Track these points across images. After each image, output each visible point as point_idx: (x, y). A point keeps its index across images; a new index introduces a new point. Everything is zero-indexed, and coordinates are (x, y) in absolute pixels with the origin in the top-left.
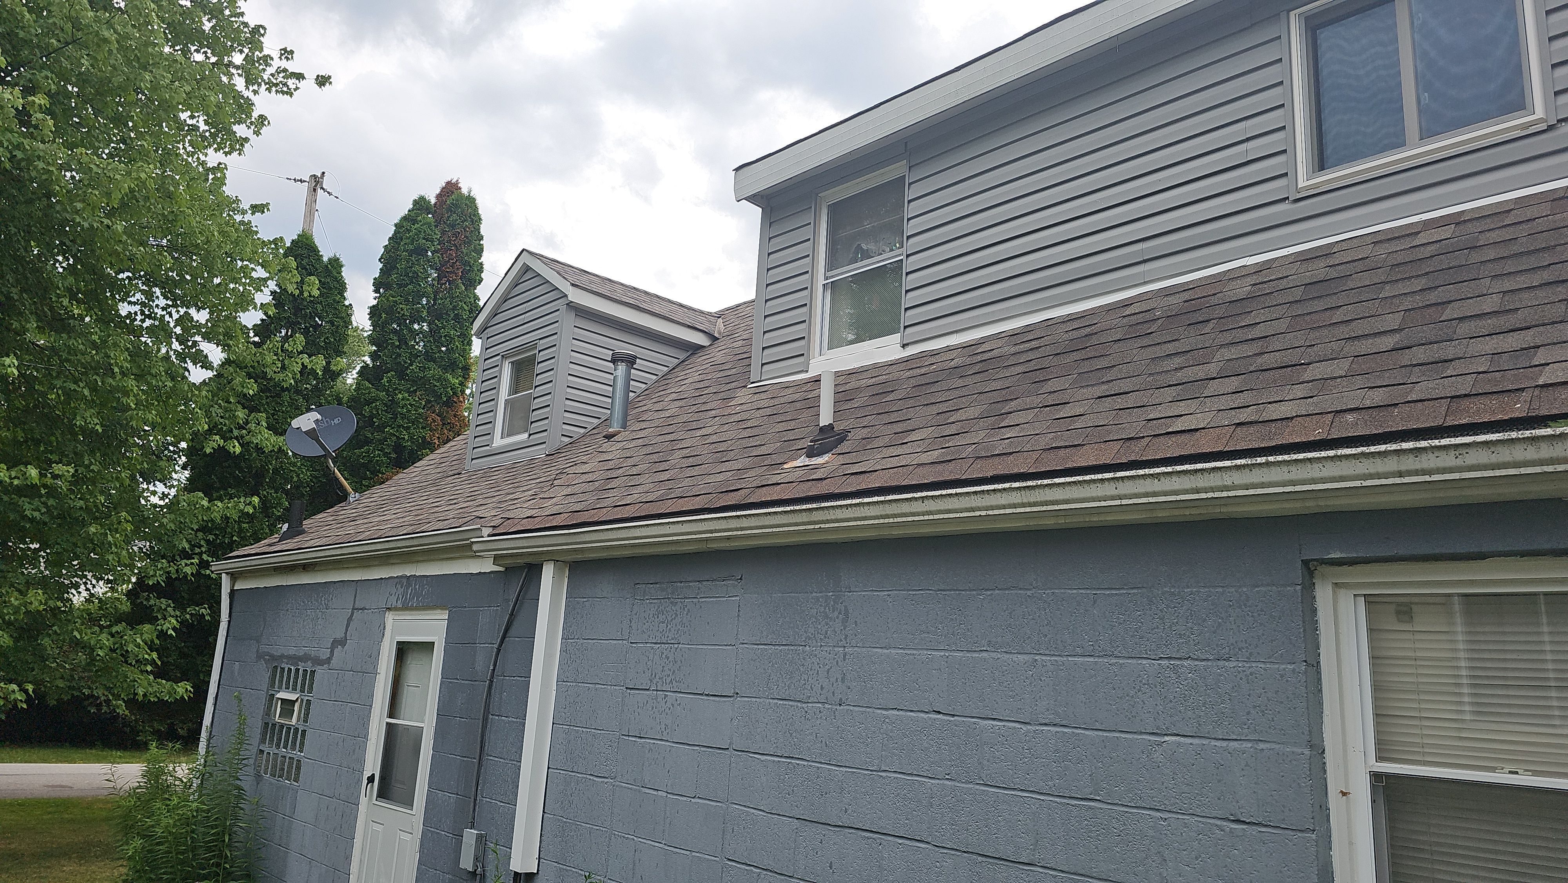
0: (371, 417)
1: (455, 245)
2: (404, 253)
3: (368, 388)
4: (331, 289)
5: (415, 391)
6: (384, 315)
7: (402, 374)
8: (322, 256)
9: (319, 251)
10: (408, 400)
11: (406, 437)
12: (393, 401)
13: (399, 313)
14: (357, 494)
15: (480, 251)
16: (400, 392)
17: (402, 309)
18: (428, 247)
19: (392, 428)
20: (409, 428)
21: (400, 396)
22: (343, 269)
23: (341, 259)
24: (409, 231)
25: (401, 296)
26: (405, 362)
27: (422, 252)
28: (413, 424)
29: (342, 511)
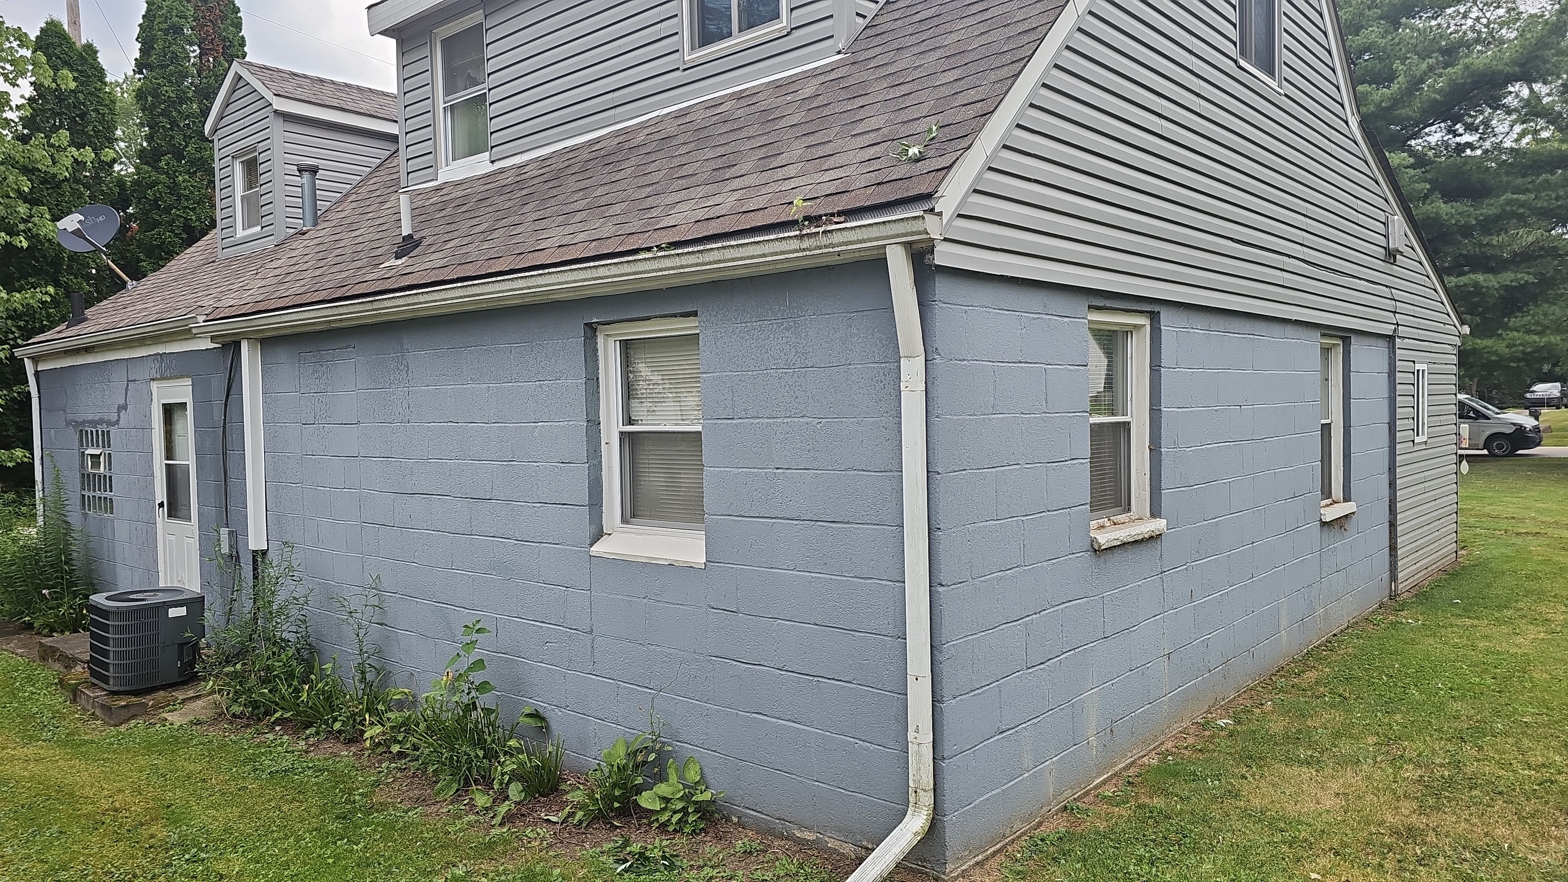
0: (156, 200)
1: (211, 21)
2: (159, 33)
3: (147, 172)
4: (89, 77)
5: (195, 172)
6: (150, 99)
7: (179, 155)
8: (74, 43)
9: (70, 39)
10: (189, 181)
11: (193, 217)
12: (174, 182)
13: (164, 95)
14: (134, 282)
15: (238, 25)
16: (181, 175)
17: (167, 92)
18: (183, 25)
19: (179, 210)
20: (194, 208)
21: (180, 178)
22: (98, 55)
23: (95, 45)
24: (161, 8)
25: (164, 78)
26: (180, 144)
27: (177, 30)
28: (198, 203)
29: (121, 298)
